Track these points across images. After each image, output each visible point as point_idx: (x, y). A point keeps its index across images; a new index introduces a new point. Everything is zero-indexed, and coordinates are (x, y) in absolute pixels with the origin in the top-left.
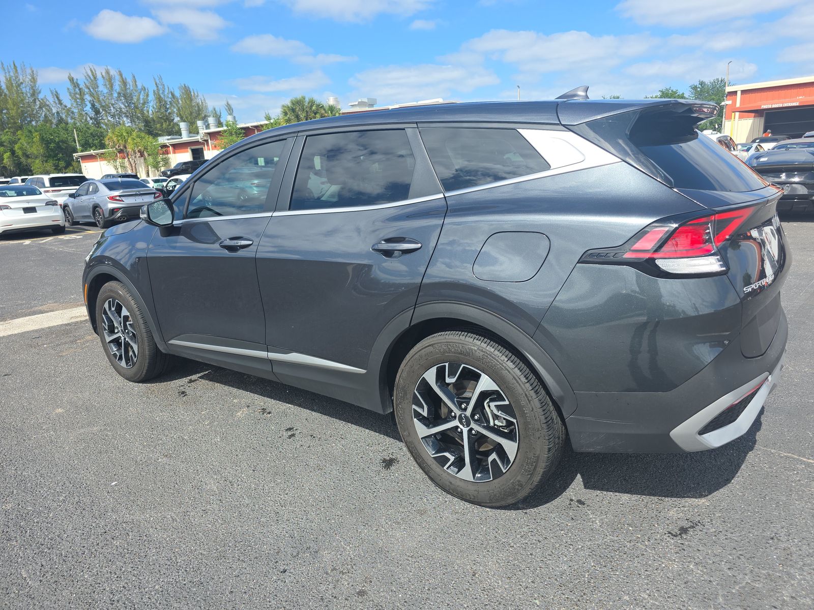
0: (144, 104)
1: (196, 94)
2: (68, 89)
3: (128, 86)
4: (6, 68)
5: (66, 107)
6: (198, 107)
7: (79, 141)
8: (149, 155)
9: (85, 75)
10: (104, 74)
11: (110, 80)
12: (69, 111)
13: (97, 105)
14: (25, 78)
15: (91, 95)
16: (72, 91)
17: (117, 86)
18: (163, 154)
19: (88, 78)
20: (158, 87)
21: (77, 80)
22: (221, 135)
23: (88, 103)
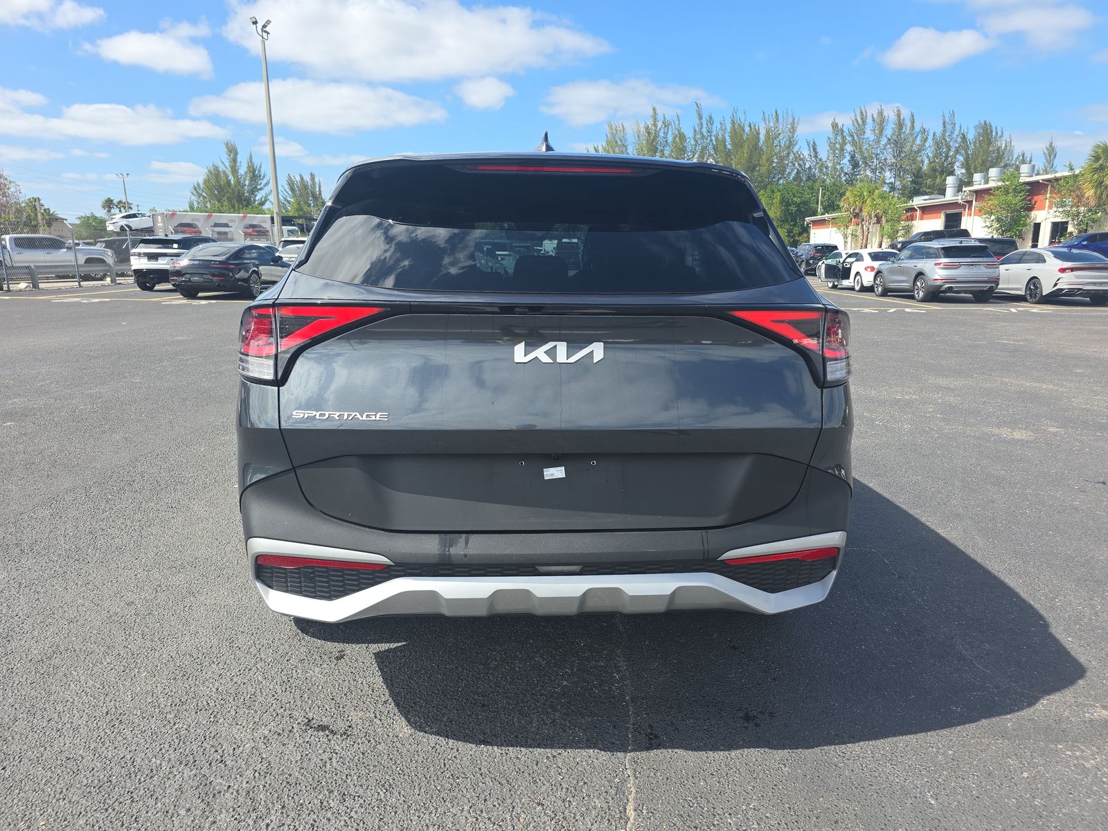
0: (919, 151)
1: (999, 134)
2: (829, 138)
3: (904, 129)
4: (767, 118)
5: (821, 160)
6: (998, 153)
7: (822, 202)
8: (887, 221)
9: (853, 119)
10: (875, 116)
11: (881, 122)
12: (822, 165)
13: (858, 156)
14: (783, 127)
15: (854, 143)
16: (833, 141)
17: (888, 132)
18: (907, 219)
19: (856, 123)
20: (945, 127)
21: (843, 126)
22: (991, 194)
23: (847, 155)
